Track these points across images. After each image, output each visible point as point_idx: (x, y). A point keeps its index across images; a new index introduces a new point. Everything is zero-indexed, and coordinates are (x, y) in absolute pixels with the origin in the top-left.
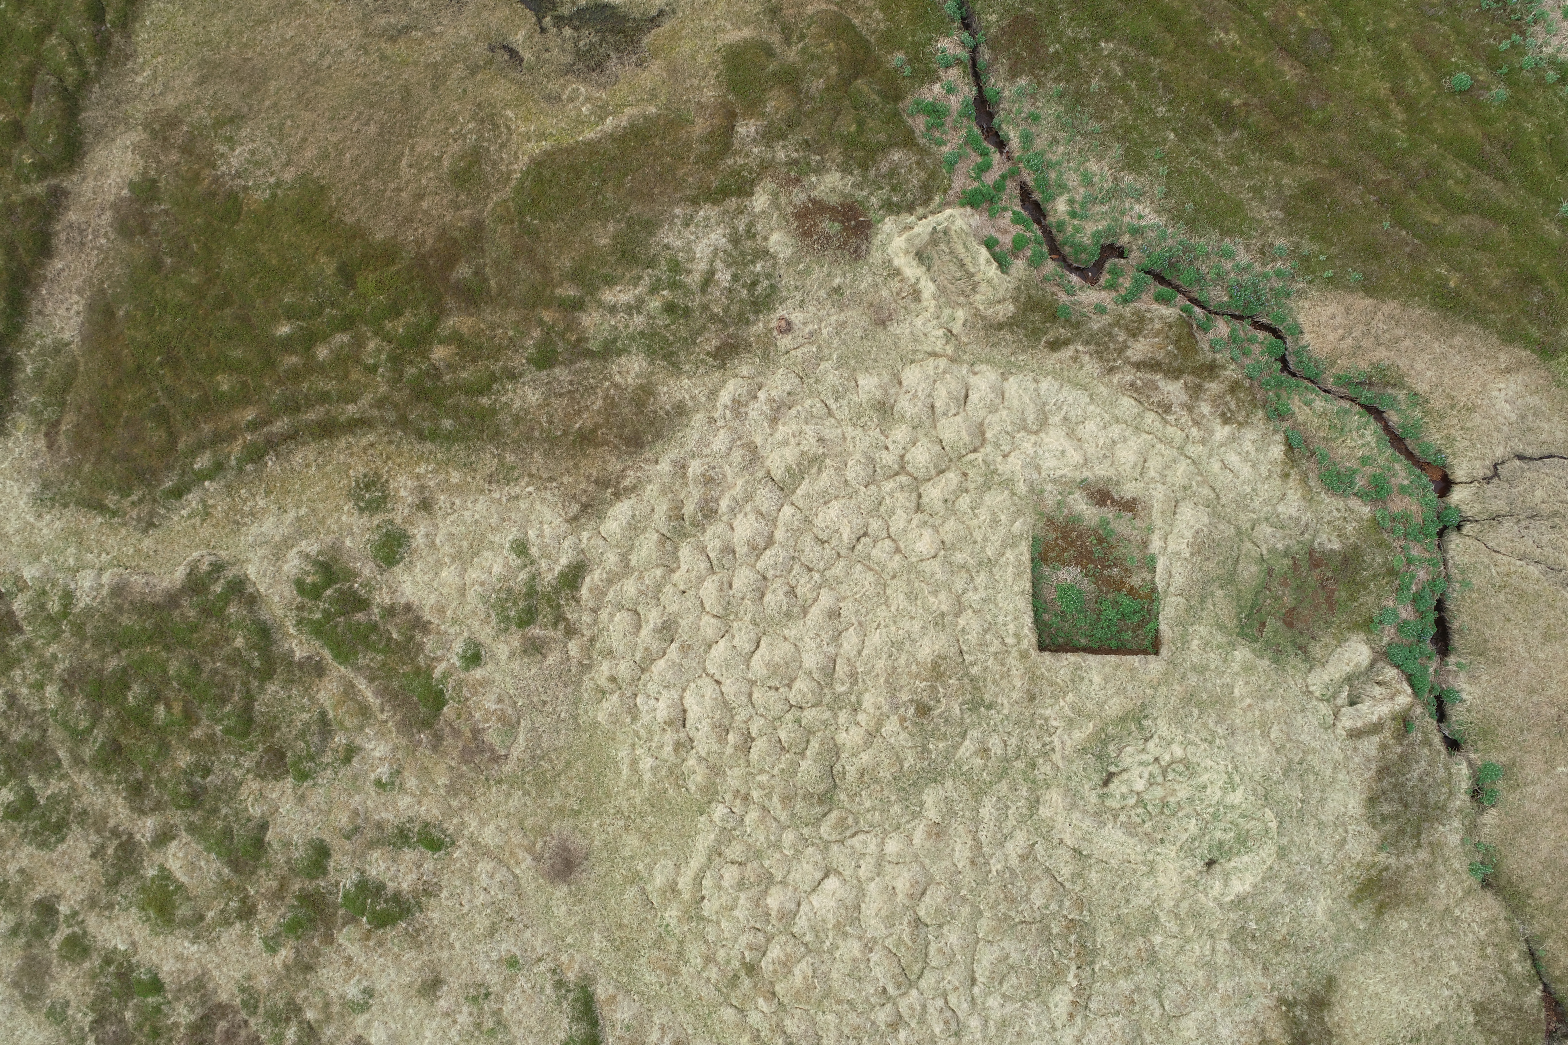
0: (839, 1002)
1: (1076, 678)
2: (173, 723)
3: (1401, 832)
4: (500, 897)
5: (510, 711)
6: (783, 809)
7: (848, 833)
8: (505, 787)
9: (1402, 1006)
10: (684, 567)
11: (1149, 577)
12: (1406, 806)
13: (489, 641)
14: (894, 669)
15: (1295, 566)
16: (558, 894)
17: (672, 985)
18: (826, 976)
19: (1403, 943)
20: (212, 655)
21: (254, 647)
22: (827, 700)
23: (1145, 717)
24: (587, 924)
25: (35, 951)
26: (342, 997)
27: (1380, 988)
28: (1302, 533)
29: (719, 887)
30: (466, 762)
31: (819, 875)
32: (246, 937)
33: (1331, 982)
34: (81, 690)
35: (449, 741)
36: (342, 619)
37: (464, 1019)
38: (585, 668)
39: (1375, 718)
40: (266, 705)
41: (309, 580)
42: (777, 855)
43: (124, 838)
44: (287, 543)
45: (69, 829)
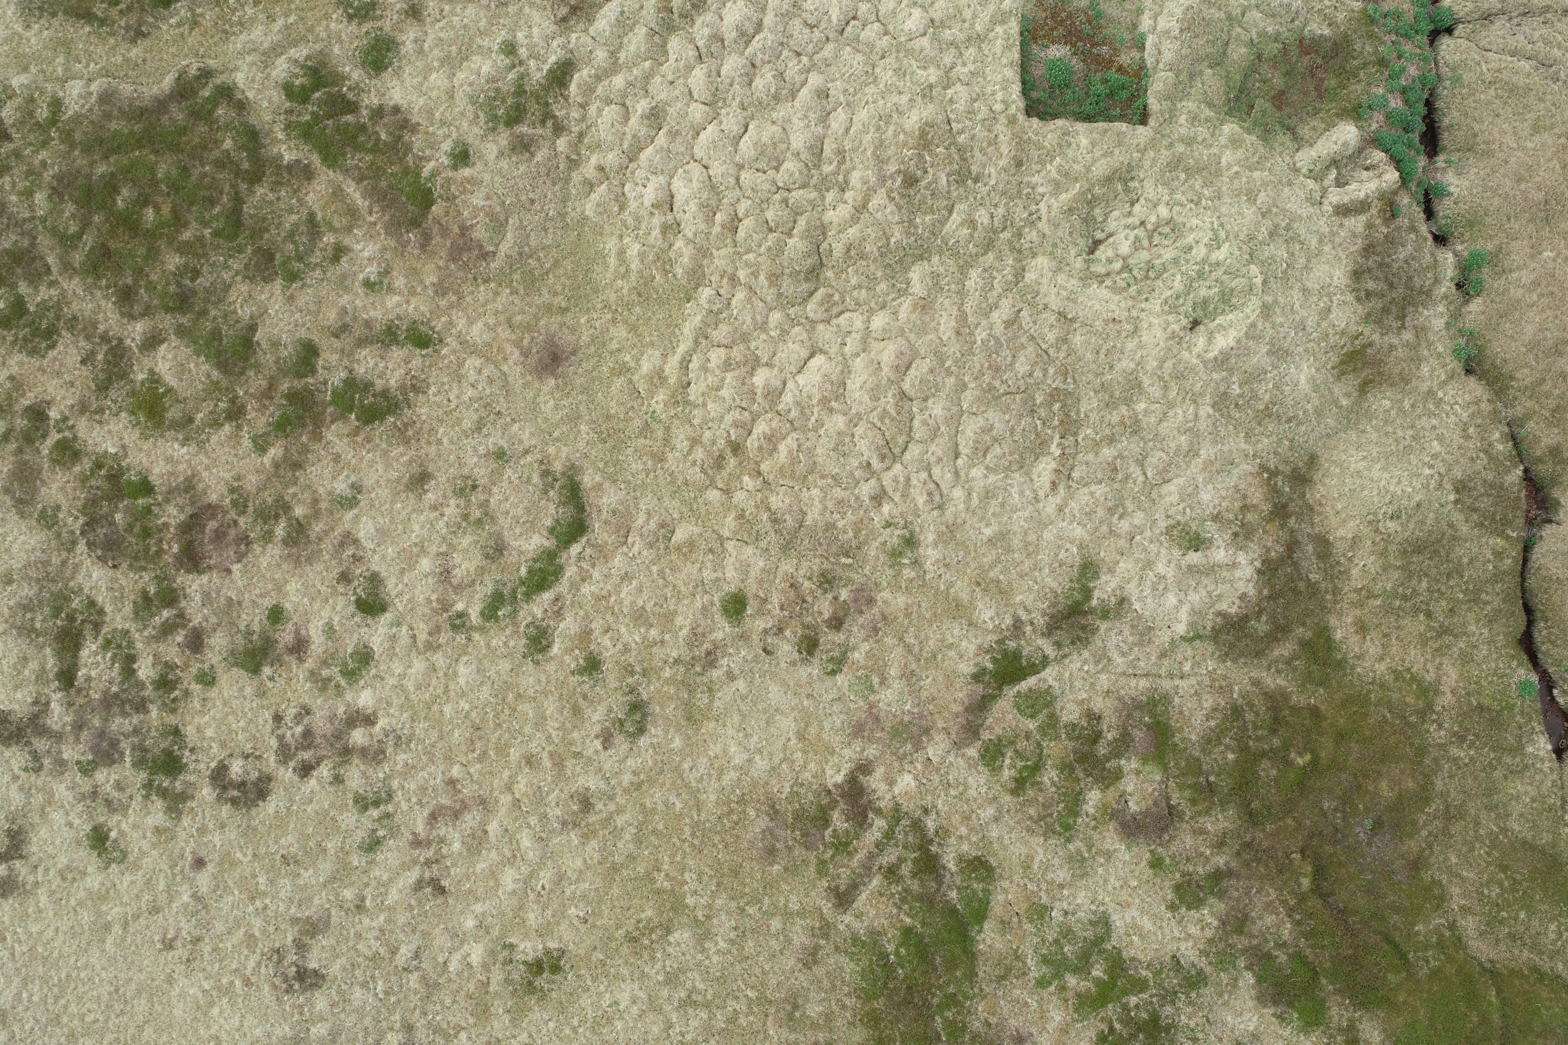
0: (823, 477)
1: (1064, 144)
2: (162, 225)
3: (1385, 310)
4: (488, 392)
5: (498, 209)
6: (770, 287)
7: (835, 311)
8: (493, 285)
9: (1383, 483)
10: (672, 57)
11: (1138, 56)
12: (1391, 286)
13: (477, 143)
14: (882, 142)
15: (1285, 51)
16: (546, 389)
17: (659, 471)
18: (811, 452)
19: (1386, 422)
20: (201, 159)
21: (243, 147)
22: (814, 181)
23: (1132, 179)
24: (574, 418)
25: (26, 457)
26: (330, 493)
27: (1362, 465)
28: (1293, 21)
29: (706, 370)
30: (454, 260)
31: (804, 353)
32: (235, 438)
33: (1313, 460)
34: (71, 195)
35: (437, 240)
36: (330, 122)
37: (452, 510)
38: (573, 164)
39: (1362, 195)
40: (255, 207)
41: (297, 82)
42: (763, 336)
43: (114, 343)
44: (277, 50)
45: (60, 335)
